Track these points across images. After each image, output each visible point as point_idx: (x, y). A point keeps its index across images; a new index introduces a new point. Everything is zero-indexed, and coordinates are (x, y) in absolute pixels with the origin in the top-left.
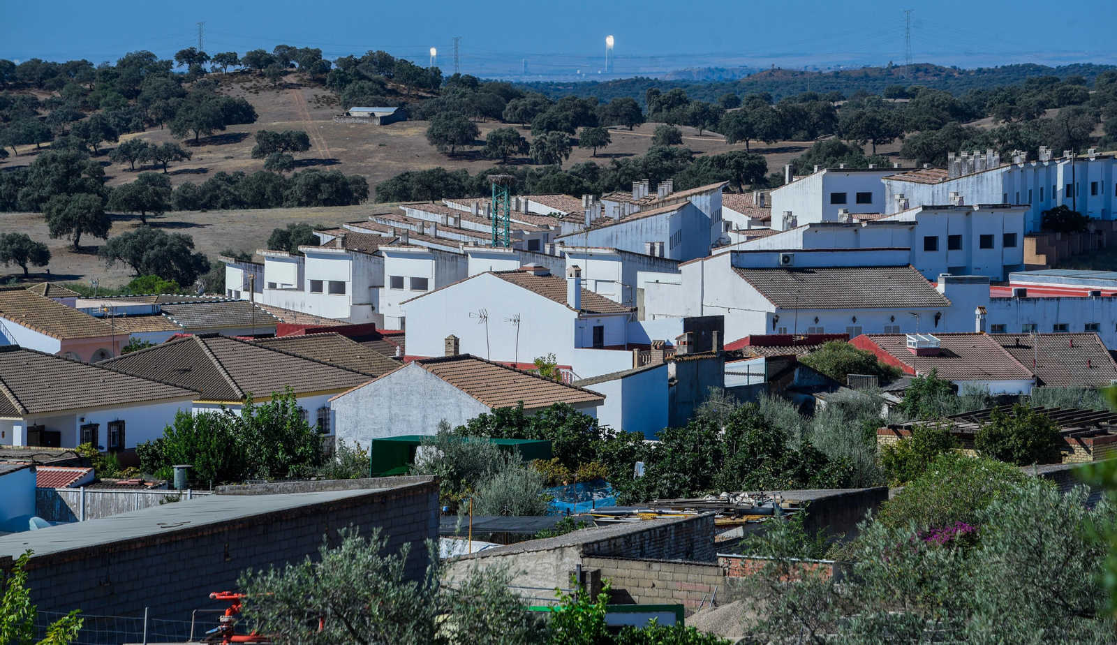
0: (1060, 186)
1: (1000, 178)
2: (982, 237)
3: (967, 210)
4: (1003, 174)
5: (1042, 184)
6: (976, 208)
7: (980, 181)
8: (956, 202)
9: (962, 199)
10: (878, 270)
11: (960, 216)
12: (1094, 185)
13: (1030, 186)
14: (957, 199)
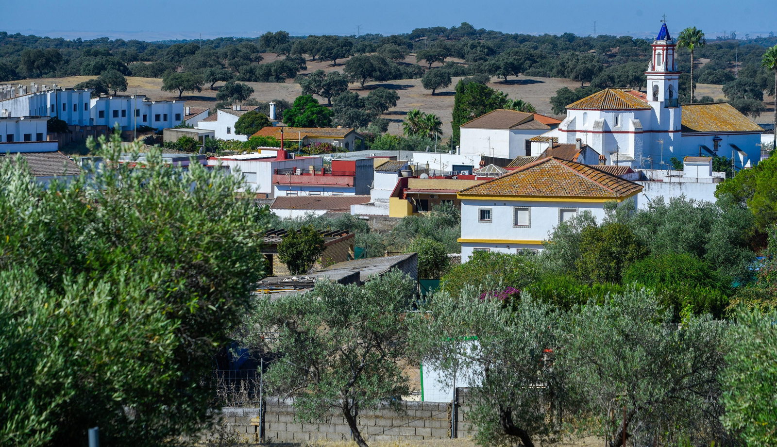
0: (49, 106)
1: (28, 101)
2: (25, 135)
3: (17, 120)
4: (29, 98)
5: (43, 105)
6: (22, 119)
7: (16, 103)
8: (7, 115)
9: (10, 113)
10: (41, 154)
11: (12, 124)
12: (75, 105)
13: (39, 106)
14: (7, 113)
